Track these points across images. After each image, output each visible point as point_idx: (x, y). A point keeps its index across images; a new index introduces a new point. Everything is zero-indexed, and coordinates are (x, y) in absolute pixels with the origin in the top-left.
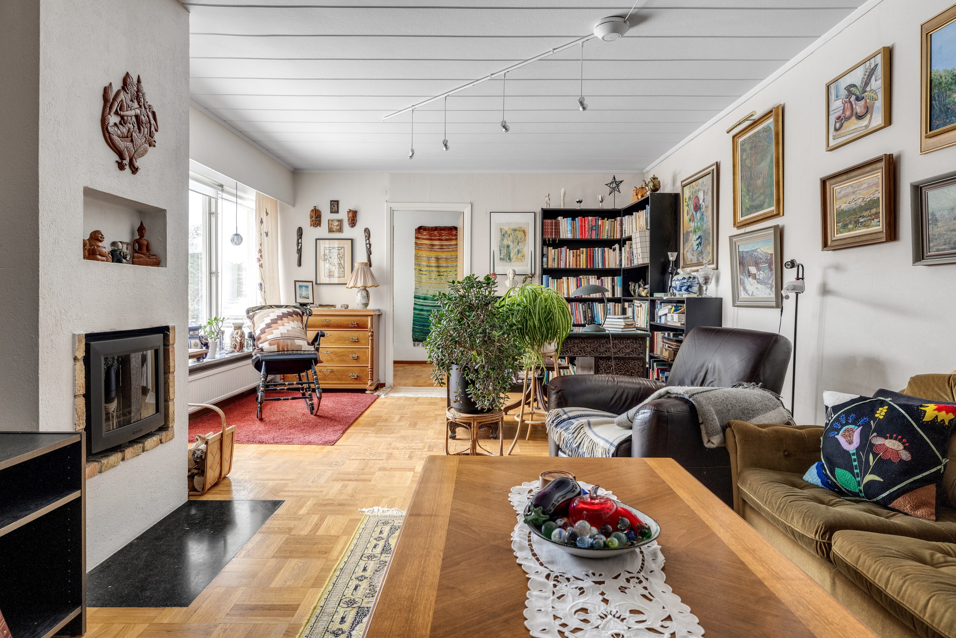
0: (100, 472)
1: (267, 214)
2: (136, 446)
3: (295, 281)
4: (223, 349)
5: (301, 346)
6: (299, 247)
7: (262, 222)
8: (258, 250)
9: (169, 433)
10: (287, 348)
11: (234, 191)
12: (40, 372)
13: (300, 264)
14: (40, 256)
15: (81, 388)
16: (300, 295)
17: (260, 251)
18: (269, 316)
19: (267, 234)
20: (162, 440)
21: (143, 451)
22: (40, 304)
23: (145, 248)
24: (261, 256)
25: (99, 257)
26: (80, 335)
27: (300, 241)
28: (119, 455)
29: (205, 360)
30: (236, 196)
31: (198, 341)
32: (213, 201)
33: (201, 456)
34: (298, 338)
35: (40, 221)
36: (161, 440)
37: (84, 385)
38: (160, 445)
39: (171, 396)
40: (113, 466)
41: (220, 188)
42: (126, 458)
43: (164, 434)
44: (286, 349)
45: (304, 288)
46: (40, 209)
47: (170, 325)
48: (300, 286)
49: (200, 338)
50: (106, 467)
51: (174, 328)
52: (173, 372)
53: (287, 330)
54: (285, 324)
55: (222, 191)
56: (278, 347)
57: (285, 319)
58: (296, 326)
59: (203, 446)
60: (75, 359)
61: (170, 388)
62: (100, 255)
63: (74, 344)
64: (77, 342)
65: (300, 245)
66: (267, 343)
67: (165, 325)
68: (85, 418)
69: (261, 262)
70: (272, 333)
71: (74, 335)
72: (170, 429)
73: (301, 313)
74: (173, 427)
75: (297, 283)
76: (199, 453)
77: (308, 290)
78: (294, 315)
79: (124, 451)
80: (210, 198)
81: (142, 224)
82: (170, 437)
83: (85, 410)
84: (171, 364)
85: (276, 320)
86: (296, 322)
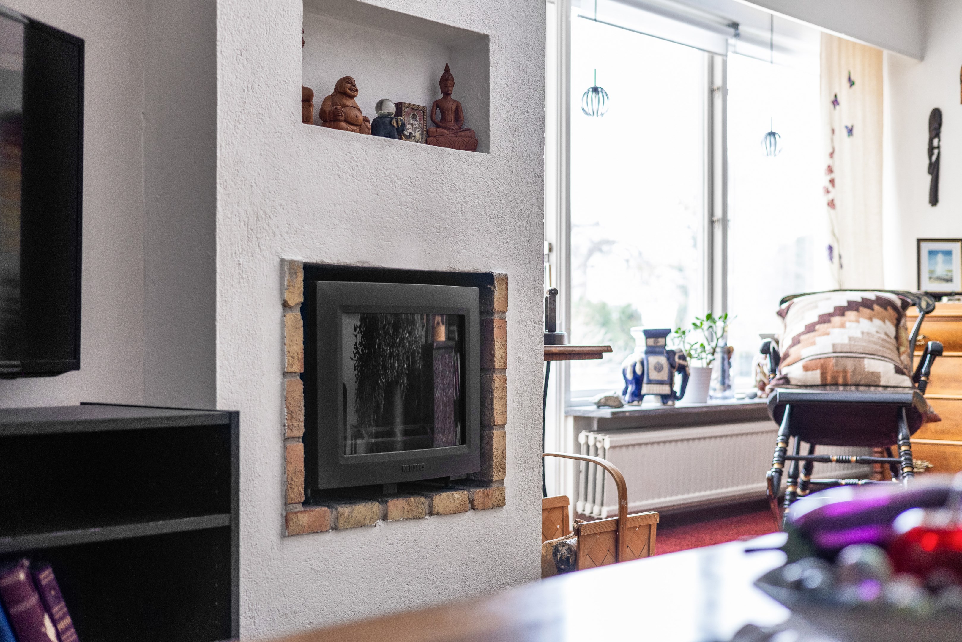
0: (336, 528)
2: (412, 499)
3: (919, 241)
5: (877, 375)
6: (934, 158)
9: (493, 492)
10: (845, 378)
12: (218, 318)
13: (934, 200)
14: (219, 112)
15: (296, 361)
16: (932, 272)
17: (830, 170)
18: (816, 307)
20: (476, 503)
21: (431, 514)
22: (219, 197)
23: (451, 117)
24: (832, 181)
25: (344, 125)
26: (292, 262)
27: (935, 142)
28: (375, 507)
29: (678, 404)
32: (719, 60)
33: (567, 556)
34: (873, 355)
36: (471, 501)
37: (301, 356)
38: (470, 513)
39: (498, 419)
40: (361, 525)
41: (733, 30)
42: (389, 516)
43: (479, 493)
44: (840, 381)
45: (940, 258)
47: (497, 273)
48: (932, 253)
49: (670, 355)
50: (347, 521)
51: (504, 279)
52: (504, 370)
53: (850, 339)
54: (848, 324)
55: (737, 35)
56: (823, 374)
57: (851, 315)
58: (873, 330)
59: (573, 540)
60: (285, 305)
61: (495, 402)
62: (346, 121)
63: (282, 277)
64: (287, 274)
65: (936, 151)
66: (800, 364)
67: (486, 272)
68: (302, 418)
69: (831, 197)
70: (813, 343)
71: (282, 261)
72: (494, 485)
73: (898, 303)
74: (501, 482)
75: (923, 245)
76: (564, 550)
77: (950, 262)
78: (876, 307)
79: (386, 502)
80: (712, 54)
81: (447, 70)
82: (495, 500)
83: (302, 403)
84: (498, 353)
85: (831, 315)
86: (877, 322)
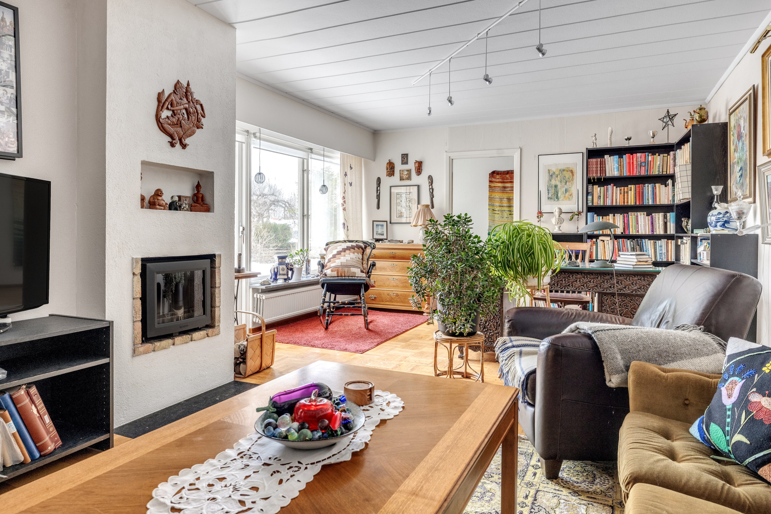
0: (154, 351)
1: (351, 168)
2: (184, 336)
3: (373, 221)
4: (309, 273)
5: (355, 273)
6: (378, 193)
7: (346, 175)
8: (342, 197)
9: (215, 330)
10: (345, 274)
11: (322, 152)
12: (106, 281)
13: (378, 207)
14: (107, 207)
15: (138, 293)
16: (377, 232)
17: (344, 198)
18: (337, 248)
19: (351, 184)
20: (209, 335)
21: (192, 340)
22: (107, 238)
23: (200, 200)
24: (344, 202)
25: (158, 207)
26: (137, 258)
27: (379, 188)
28: (170, 341)
29: (290, 281)
30: (324, 156)
31: (284, 267)
32: (305, 161)
33: (244, 349)
34: (354, 266)
35: (107, 185)
36: (207, 334)
37: (140, 291)
38: (207, 338)
39: (217, 304)
40: (164, 348)
41: (310, 151)
42: (175, 344)
43: (210, 331)
44: (343, 275)
45: (380, 227)
46: (107, 178)
47: (217, 253)
48: (377, 225)
49: (287, 265)
50: (159, 347)
51: (220, 256)
52: (219, 287)
53: (347, 260)
54: (346, 255)
55: (312, 152)
56: (338, 273)
57: (348, 252)
58: (354, 257)
59: (245, 343)
60: (134, 274)
61: (216, 298)
62: (159, 205)
63: (132, 264)
64: (135, 263)
65: (379, 191)
66: (330, 269)
67: (212, 253)
68: (141, 313)
69: (344, 207)
70: (335, 262)
71: (133, 258)
72: (216, 327)
73: (363, 246)
74: (219, 326)
75: (374, 223)
76: (242, 347)
77: (383, 229)
78: (356, 248)
79: (174, 339)
80: (303, 159)
81: (198, 182)
82: (216, 333)
83: (141, 308)
84: (217, 281)
85: (341, 251)
86: (356, 254)
